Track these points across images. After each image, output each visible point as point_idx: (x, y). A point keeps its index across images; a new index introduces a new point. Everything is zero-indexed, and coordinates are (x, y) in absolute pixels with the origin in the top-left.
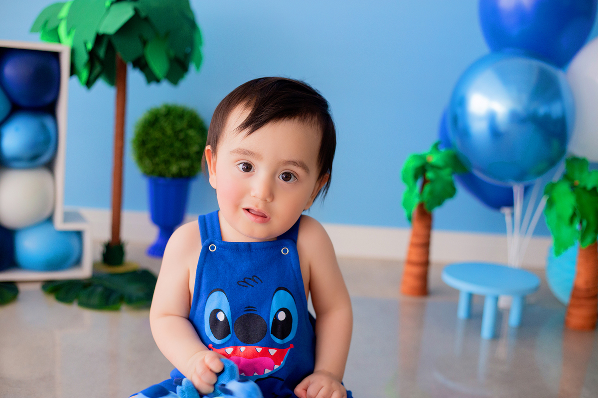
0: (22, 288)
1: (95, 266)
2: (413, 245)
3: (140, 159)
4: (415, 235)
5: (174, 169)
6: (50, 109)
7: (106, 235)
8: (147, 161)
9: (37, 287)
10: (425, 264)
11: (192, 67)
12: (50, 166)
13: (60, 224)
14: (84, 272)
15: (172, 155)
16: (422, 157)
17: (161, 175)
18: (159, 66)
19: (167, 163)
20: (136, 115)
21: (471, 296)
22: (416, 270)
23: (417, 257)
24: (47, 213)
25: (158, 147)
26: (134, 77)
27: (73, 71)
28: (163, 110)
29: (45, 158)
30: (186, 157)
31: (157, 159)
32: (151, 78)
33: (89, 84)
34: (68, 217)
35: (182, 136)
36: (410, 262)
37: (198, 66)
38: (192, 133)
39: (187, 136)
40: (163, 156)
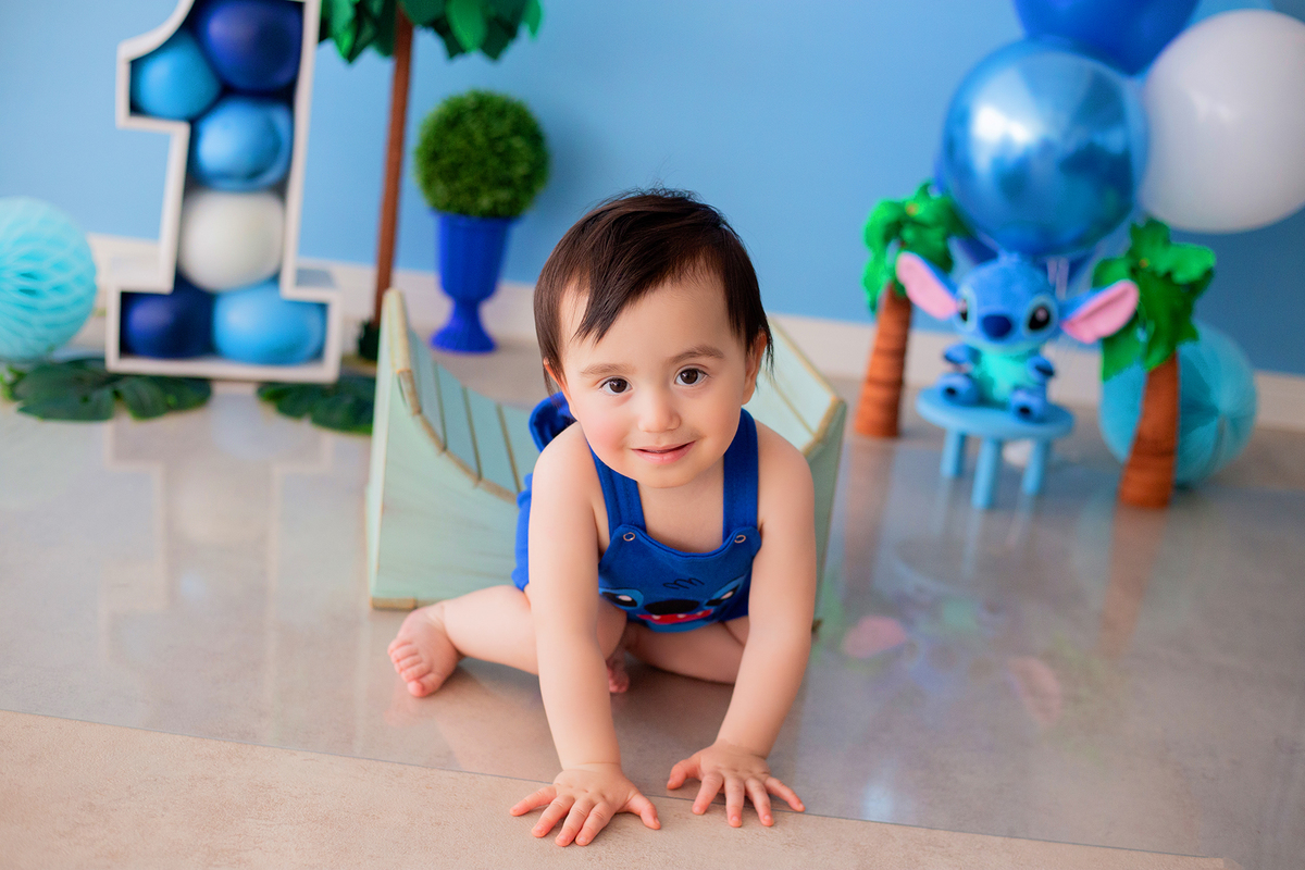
0: (219, 390)
1: (344, 360)
2: (878, 352)
3: (428, 183)
4: (882, 335)
5: (485, 202)
6: (283, 95)
7: (365, 311)
8: (440, 187)
9: (250, 390)
10: (897, 384)
11: (524, 31)
12: (280, 189)
13: (289, 289)
14: (326, 372)
15: (484, 179)
16: (900, 207)
17: (463, 212)
18: (468, 29)
19: (474, 192)
20: (426, 106)
21: (964, 440)
22: (880, 394)
23: (883, 372)
24: (269, 270)
25: (460, 165)
26: (426, 44)
27: (325, 33)
28: (471, 101)
29: (272, 176)
30: (506, 183)
31: (458, 185)
32: (454, 49)
33: (352, 55)
34: (304, 277)
35: (501, 147)
36: (872, 381)
37: (534, 30)
38: (518, 143)
39: (510, 148)
40: (467, 179)
